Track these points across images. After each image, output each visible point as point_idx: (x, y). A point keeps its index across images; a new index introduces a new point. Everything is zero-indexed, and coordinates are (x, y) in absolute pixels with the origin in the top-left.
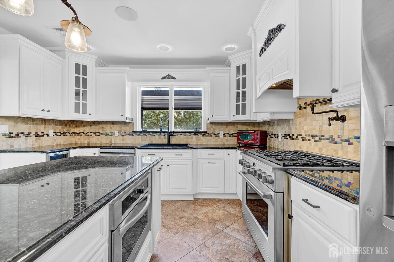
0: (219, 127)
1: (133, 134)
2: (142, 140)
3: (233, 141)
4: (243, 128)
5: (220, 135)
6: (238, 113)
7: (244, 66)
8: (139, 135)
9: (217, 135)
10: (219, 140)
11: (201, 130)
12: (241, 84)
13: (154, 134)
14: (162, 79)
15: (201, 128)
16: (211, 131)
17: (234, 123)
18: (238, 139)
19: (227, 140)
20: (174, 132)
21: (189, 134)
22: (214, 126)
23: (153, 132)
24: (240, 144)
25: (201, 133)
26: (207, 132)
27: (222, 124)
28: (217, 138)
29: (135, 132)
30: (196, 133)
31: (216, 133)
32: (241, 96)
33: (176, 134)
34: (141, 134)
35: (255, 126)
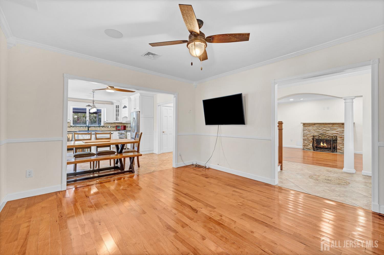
0: (109, 124)
1: (70, 127)
2: (75, 129)
3: (115, 129)
4: (118, 125)
5: (109, 127)
6: (116, 120)
7: (118, 106)
8: (73, 127)
9: (108, 127)
10: (109, 129)
11: (101, 125)
12: (117, 111)
13: (81, 127)
14: (86, 106)
15: (101, 124)
16: (105, 126)
17: (114, 123)
18: (116, 128)
19: (112, 129)
20: (90, 126)
21: (96, 127)
22: (107, 124)
23: (80, 126)
24: (117, 130)
25: (101, 126)
26: (104, 126)
27: (110, 123)
28: (108, 128)
29: (71, 126)
30: (99, 126)
31: (108, 126)
32: (117, 115)
33: (91, 127)
34: (74, 127)
35: (122, 124)
